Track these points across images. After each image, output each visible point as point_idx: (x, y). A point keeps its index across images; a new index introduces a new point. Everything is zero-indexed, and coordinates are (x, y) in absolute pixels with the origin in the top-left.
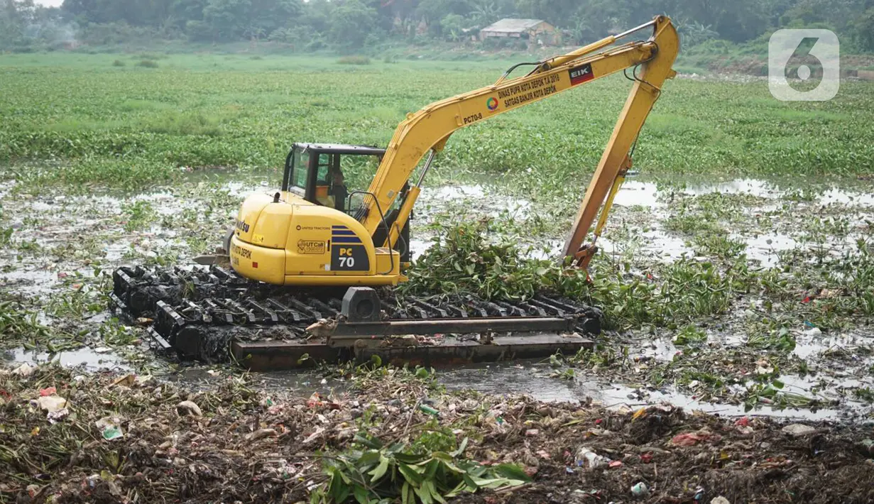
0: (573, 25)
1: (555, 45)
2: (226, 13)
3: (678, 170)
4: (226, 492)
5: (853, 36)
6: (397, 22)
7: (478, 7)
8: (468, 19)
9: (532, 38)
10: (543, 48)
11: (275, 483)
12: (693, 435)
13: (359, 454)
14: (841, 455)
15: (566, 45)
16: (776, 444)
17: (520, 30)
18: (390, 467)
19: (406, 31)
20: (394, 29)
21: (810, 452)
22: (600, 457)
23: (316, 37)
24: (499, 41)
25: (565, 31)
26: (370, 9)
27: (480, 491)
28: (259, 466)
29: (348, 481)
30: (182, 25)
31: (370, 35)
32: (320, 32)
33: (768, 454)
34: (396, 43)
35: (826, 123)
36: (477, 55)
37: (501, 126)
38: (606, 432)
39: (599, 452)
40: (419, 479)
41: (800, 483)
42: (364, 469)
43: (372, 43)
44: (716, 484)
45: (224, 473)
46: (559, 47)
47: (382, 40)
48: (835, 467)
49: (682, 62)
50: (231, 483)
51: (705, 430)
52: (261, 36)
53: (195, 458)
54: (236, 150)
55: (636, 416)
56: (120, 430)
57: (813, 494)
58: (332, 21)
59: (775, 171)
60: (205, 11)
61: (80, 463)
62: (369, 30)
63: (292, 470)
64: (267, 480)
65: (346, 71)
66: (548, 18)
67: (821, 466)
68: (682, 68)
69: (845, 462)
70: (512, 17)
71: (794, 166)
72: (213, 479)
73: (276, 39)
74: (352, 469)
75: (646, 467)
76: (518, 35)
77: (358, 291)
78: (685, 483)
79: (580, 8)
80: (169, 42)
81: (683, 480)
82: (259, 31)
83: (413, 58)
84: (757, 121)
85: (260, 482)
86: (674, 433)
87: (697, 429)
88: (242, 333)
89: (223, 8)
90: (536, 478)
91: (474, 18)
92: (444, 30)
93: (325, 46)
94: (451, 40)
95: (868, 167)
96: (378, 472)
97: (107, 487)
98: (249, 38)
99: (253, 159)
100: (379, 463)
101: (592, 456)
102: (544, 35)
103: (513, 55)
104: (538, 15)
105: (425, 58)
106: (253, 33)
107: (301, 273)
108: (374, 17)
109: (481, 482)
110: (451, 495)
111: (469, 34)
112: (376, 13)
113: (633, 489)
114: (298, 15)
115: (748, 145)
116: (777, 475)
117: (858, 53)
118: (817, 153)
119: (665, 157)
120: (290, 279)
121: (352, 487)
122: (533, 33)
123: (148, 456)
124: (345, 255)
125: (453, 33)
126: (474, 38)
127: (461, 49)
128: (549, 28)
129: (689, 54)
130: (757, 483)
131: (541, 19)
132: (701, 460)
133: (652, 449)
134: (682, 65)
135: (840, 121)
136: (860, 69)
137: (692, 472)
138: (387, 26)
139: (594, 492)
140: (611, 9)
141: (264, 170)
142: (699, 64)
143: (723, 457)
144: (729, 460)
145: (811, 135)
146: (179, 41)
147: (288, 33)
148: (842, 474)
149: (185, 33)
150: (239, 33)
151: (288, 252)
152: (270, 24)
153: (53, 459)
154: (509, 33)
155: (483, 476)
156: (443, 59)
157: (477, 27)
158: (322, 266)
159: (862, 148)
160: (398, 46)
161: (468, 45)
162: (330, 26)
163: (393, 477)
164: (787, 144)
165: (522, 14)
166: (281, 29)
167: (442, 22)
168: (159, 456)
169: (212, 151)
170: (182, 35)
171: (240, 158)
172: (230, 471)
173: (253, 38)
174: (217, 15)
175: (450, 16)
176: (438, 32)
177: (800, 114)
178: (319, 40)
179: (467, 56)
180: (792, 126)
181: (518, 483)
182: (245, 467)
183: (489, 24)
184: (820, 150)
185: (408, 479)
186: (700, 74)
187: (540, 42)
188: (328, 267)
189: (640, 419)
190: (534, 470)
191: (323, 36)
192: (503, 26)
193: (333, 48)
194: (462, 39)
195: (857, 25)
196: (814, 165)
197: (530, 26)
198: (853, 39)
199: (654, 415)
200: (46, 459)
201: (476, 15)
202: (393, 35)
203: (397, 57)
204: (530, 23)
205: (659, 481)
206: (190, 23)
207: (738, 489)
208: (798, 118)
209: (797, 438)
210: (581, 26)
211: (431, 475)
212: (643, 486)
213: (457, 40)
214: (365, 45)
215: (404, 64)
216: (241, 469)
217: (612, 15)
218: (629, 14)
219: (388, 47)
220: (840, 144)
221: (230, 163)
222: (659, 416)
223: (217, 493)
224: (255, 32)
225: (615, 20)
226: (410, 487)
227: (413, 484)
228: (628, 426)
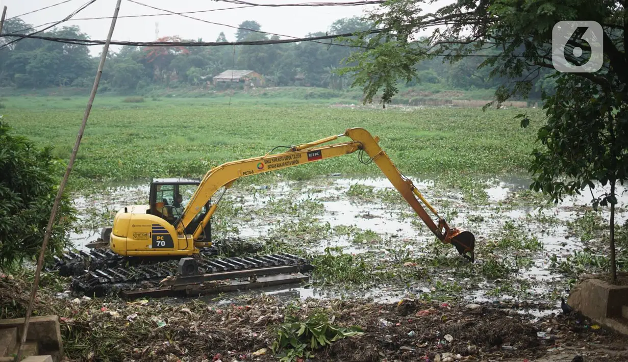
0: (272, 73)
1: (261, 87)
2: (42, 69)
3: (364, 172)
4: (228, 346)
5: (448, 78)
6: (157, 72)
7: (210, 62)
8: (204, 71)
9: (247, 82)
10: (254, 88)
11: (249, 341)
12: (427, 311)
13: (290, 325)
14: (495, 315)
15: (269, 87)
16: (464, 313)
17: (239, 77)
18: (306, 329)
19: (163, 78)
20: (155, 77)
21: (481, 315)
22: (389, 322)
23: (104, 84)
24: (225, 84)
25: (268, 77)
26: (140, 64)
27: (347, 337)
28: (240, 334)
29: (287, 337)
30: (12, 76)
31: (140, 82)
32: (106, 80)
33: (463, 317)
34: (158, 87)
35: (442, 139)
36: (212, 94)
37: (253, 146)
38: (387, 312)
39: (388, 320)
40: (319, 334)
41: (482, 327)
42: (293, 331)
43: (141, 87)
44: (445, 329)
45: (224, 338)
46: (265, 87)
47: (148, 85)
48: (493, 320)
49: (343, 96)
50: (229, 342)
51: (432, 308)
52: (66, 84)
53: (209, 332)
54: (100, 168)
55: (399, 304)
56: (164, 322)
57: (488, 331)
58: (114, 72)
59: (417, 170)
60: (28, 67)
61: (153, 337)
62: (139, 78)
63: (256, 335)
64: (245, 340)
65: (132, 107)
66: (257, 69)
67: (487, 320)
68: (344, 100)
69: (497, 318)
70: (233, 69)
71: (428, 168)
72: (220, 341)
73: (77, 85)
74: (288, 332)
75: (412, 325)
76: (238, 81)
77: (186, 261)
78: (431, 330)
79: (276, 63)
80: (3, 88)
81: (429, 329)
82: (65, 80)
83: (169, 96)
84: (401, 139)
85: (242, 341)
86: (417, 311)
87: (428, 308)
88: (126, 286)
89: (39, 65)
90: (367, 331)
91: (208, 70)
92: (189, 77)
93: (110, 90)
94: (193, 84)
95: (470, 167)
96: (300, 332)
97: (174, 347)
98: (58, 85)
99: (112, 174)
100: (300, 328)
101: (385, 322)
102: (254, 80)
103: (235, 93)
104: (250, 67)
105: (177, 96)
106: (60, 82)
107: (136, 250)
108: (142, 70)
109: (345, 334)
110: (333, 340)
111: (206, 80)
112: (144, 68)
113: (409, 334)
114: (90, 69)
115: (400, 155)
116: (470, 324)
117: (451, 89)
118: (440, 160)
119: (356, 164)
120: (130, 253)
121: (289, 339)
122: (247, 79)
123: (186, 333)
124: (160, 240)
125: (195, 80)
126: (208, 82)
127: (201, 90)
128: (256, 75)
129: (348, 91)
130: (463, 327)
131: (251, 70)
132: (435, 321)
133: (411, 317)
134: (344, 98)
135: (449, 137)
136: (454, 99)
137: (433, 326)
138: (151, 76)
139: (394, 335)
140: (297, 63)
141: (120, 181)
142: (354, 98)
143: (444, 318)
144: (447, 320)
145: (435, 147)
146: (10, 88)
147: (84, 81)
148: (497, 322)
149: (14, 82)
150: (51, 82)
151: (128, 239)
152: (72, 75)
153: (140, 337)
154: (232, 79)
155: (345, 332)
156: (190, 97)
157: (211, 75)
158: (147, 246)
159: (465, 156)
160: (159, 89)
161: (206, 87)
162: (113, 76)
163: (307, 334)
164: (424, 154)
165: (240, 67)
166: (80, 79)
167: (188, 73)
168: (192, 332)
169: (87, 170)
170: (12, 84)
171: (104, 174)
172: (227, 337)
173: (61, 85)
174: (36, 70)
175: (193, 69)
176: (186, 79)
177: (427, 133)
178: (106, 85)
179: (205, 95)
180: (422, 142)
181: (362, 333)
182: (233, 335)
183: (218, 74)
184: (442, 158)
185: (314, 334)
186: (356, 104)
187: (252, 84)
188: (150, 246)
189: (401, 305)
190: (366, 328)
191: (108, 83)
192: (227, 75)
193: (115, 90)
194: (201, 83)
195: (450, 71)
196: (439, 166)
197: (245, 74)
198: (448, 81)
199: (408, 303)
200: (137, 337)
201: (210, 68)
202: (155, 82)
203: (158, 96)
204: (245, 73)
205: (418, 330)
206: (17, 75)
207: (455, 331)
208: (425, 136)
209: (473, 309)
210: (278, 74)
211: (324, 332)
212: (413, 332)
213: (198, 84)
214: (137, 88)
215: (164, 101)
216: (231, 336)
217: (297, 66)
218: (307, 66)
219: (152, 90)
220: (453, 153)
221: (98, 176)
222: (410, 303)
223: (224, 346)
224: (62, 80)
225: (299, 69)
226: (315, 338)
227: (316, 336)
228: (396, 309)
